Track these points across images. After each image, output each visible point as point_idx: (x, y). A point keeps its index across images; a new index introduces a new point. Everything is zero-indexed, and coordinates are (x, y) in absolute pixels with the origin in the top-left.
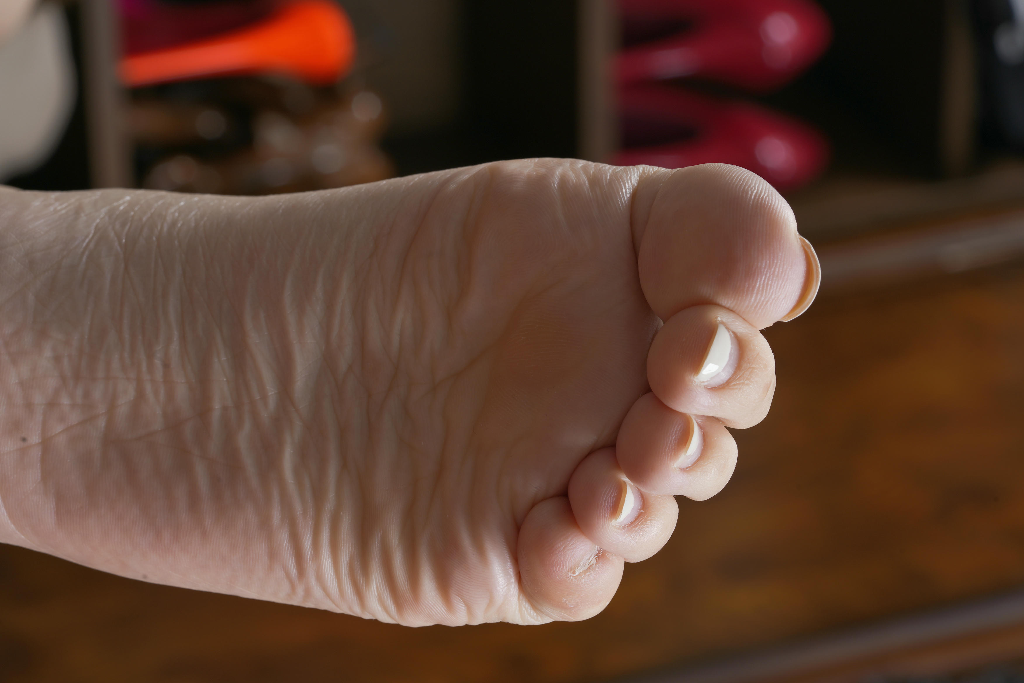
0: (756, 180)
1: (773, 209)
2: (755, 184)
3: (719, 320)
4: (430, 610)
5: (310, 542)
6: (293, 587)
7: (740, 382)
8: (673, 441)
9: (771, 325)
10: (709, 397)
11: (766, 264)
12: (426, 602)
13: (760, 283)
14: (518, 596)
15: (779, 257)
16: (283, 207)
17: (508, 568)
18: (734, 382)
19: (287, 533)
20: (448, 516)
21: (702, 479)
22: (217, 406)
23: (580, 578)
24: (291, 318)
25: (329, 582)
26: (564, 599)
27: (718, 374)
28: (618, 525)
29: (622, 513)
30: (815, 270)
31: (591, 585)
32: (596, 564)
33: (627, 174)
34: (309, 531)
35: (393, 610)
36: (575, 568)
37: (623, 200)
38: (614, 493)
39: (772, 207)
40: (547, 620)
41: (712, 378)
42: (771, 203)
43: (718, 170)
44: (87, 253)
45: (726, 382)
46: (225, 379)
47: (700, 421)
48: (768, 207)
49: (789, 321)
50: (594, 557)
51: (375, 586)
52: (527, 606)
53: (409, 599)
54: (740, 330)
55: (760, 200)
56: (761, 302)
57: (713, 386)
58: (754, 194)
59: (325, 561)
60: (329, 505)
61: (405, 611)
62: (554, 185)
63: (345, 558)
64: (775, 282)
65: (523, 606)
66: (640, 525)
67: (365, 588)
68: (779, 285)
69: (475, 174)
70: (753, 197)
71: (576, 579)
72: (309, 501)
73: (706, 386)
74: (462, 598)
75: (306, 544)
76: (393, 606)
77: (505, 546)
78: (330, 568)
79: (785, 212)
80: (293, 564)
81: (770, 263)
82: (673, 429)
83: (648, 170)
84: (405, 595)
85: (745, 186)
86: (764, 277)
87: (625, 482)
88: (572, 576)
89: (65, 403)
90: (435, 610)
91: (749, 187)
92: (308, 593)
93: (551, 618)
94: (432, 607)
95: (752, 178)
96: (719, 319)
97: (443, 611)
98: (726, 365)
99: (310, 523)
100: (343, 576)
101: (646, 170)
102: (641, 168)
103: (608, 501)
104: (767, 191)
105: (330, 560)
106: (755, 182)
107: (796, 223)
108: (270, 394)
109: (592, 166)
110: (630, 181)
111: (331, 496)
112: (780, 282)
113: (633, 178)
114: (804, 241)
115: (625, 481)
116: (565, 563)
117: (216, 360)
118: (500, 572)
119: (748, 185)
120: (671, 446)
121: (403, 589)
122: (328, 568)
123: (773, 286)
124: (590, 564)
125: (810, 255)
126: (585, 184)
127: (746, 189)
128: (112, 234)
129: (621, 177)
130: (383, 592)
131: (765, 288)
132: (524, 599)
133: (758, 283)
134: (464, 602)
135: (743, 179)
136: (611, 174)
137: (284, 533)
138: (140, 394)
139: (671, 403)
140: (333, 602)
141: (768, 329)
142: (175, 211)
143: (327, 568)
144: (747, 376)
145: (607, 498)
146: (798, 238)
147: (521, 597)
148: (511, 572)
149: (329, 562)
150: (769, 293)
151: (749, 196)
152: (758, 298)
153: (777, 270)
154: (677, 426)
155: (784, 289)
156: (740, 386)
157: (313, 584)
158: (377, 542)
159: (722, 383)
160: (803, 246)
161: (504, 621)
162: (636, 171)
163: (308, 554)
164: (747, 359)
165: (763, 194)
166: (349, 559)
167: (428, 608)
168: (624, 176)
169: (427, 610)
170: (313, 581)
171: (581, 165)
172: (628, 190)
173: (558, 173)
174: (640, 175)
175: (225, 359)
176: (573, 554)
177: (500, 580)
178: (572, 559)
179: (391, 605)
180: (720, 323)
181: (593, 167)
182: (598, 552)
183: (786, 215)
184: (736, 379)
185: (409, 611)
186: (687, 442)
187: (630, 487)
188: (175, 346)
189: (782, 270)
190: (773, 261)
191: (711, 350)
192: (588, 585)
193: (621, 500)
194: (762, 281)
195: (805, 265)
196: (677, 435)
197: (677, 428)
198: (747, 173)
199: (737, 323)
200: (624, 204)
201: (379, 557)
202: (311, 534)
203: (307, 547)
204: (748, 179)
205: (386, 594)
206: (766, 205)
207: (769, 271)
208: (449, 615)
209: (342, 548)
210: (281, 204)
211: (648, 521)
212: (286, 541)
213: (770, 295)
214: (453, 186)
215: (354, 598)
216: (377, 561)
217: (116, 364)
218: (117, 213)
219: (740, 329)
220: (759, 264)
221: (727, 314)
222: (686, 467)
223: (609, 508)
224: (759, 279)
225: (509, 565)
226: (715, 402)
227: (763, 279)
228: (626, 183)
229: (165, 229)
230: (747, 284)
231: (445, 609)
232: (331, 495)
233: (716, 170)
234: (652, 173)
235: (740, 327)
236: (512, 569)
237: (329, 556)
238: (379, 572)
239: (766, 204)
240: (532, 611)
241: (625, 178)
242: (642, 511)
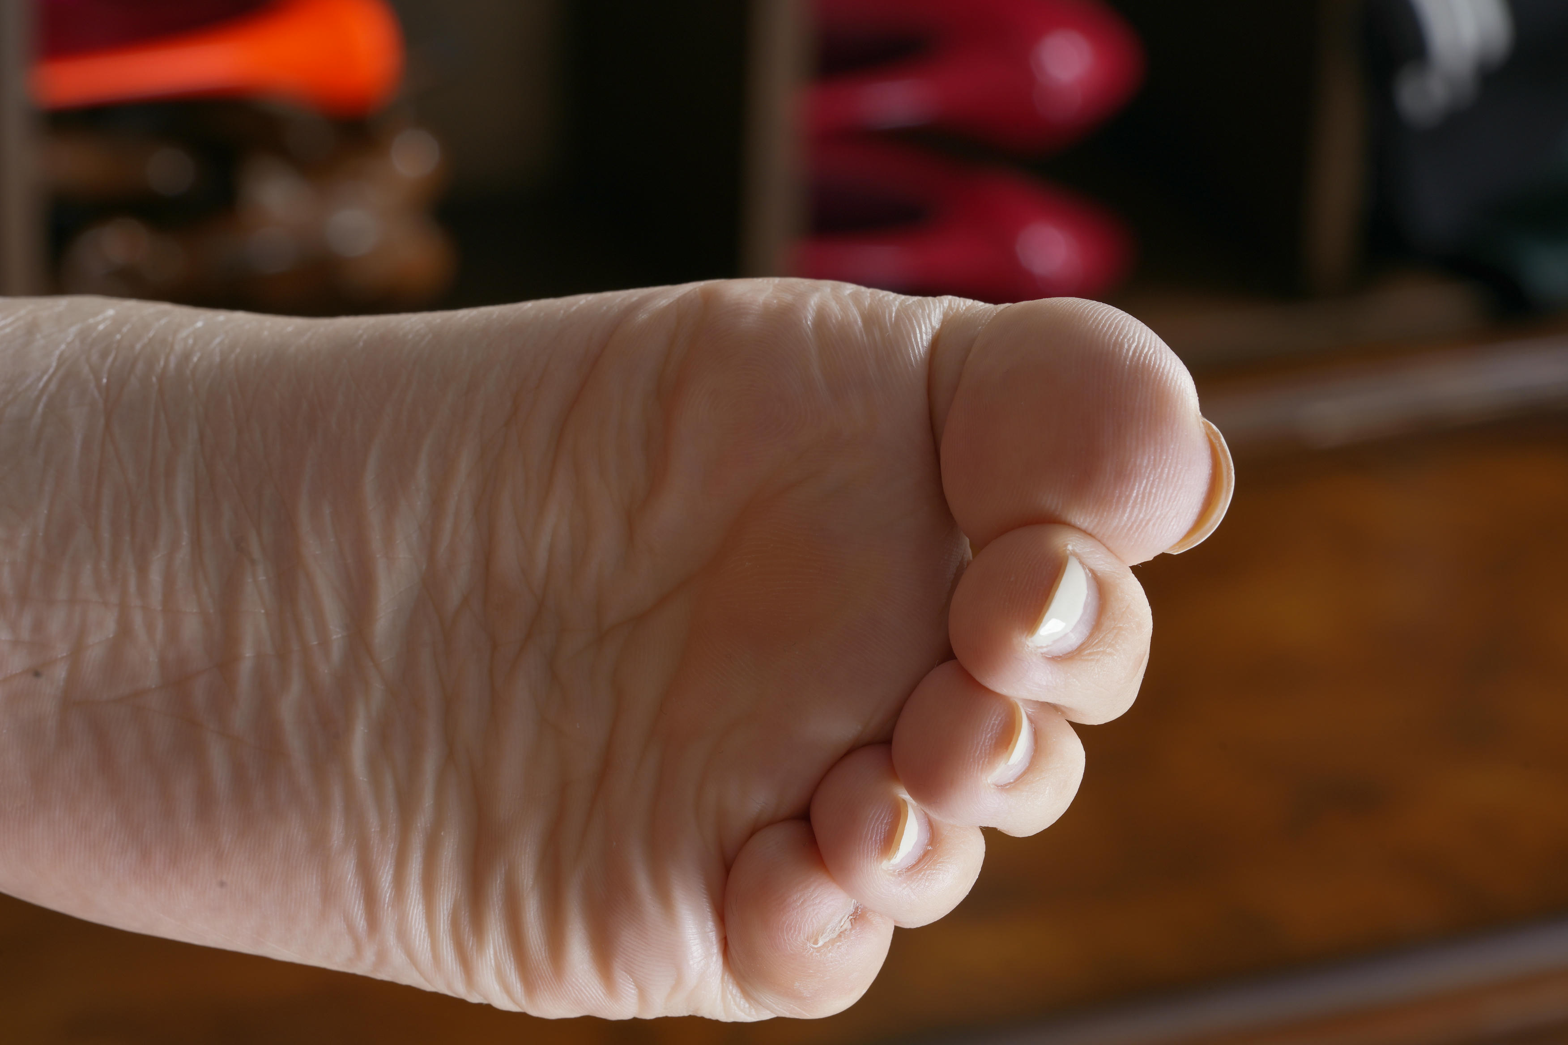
0: (1135, 327)
1: (1162, 373)
2: (1134, 333)
3: (1068, 550)
4: (579, 993)
5: (390, 877)
6: (358, 948)
7: (1099, 650)
8: (987, 741)
9: (1151, 559)
10: (1048, 672)
11: (1149, 461)
12: (574, 980)
13: (1138, 491)
14: (721, 975)
15: (1171, 451)
16: (365, 337)
17: (709, 930)
18: (1090, 649)
19: (353, 862)
20: (615, 844)
21: (1029, 803)
22: (248, 653)
23: (824, 951)
24: (374, 517)
25: (417, 943)
26: (796, 983)
27: (1066, 635)
28: (891, 868)
29: (900, 850)
30: (1225, 474)
31: (841, 962)
32: (851, 930)
33: (924, 310)
34: (390, 859)
35: (520, 991)
36: (819, 936)
37: (917, 351)
38: (887, 818)
39: (1161, 370)
40: (766, 1015)
41: (1055, 642)
42: (1160, 363)
43: (1074, 309)
44: (44, 399)
45: (1077, 649)
46: (263, 611)
47: (1031, 710)
48: (1155, 371)
49: (1179, 553)
50: (848, 918)
51: (492, 952)
52: (734, 991)
53: (547, 974)
54: (1101, 567)
55: (1142, 358)
56: (1138, 521)
57: (1055, 655)
58: (1132, 349)
59: (412, 908)
60: (423, 819)
61: (538, 992)
62: (807, 322)
63: (445, 904)
64: (1162, 490)
65: (728, 992)
66: (927, 869)
67: (475, 954)
68: (1169, 496)
69: (678, 300)
70: (1131, 354)
71: (818, 952)
72: (392, 811)
73: (1044, 653)
74: (632, 976)
75: (383, 880)
76: (519, 985)
77: (705, 896)
78: (421, 920)
79: (1181, 379)
80: (360, 912)
81: (1155, 459)
82: (988, 722)
83: (956, 304)
84: (540, 967)
85: (1117, 335)
86: (1144, 482)
87: (904, 801)
88: (812, 948)
89: (3, 638)
90: (587, 993)
91: (1124, 338)
92: (382, 957)
93: (772, 1012)
94: (582, 988)
95: (1129, 323)
96: (1070, 547)
97: (599, 995)
98: (1079, 622)
99: (392, 847)
100: (441, 934)
101: (954, 304)
102: (947, 301)
103: (877, 830)
104: (1153, 345)
105: (421, 907)
106: (1134, 329)
107: (1198, 398)
108: (335, 637)
109: (867, 293)
110: (929, 320)
111: (427, 805)
112: (1170, 491)
113: (933, 315)
114: (1210, 427)
115: (906, 800)
116: (803, 926)
117: (250, 580)
118: (695, 936)
119: (1123, 334)
120: (984, 748)
121: (537, 958)
122: (418, 920)
123: (1158, 497)
124: (841, 931)
125: (1219, 449)
126: (856, 322)
127: (1120, 340)
128: (86, 370)
129: (915, 314)
130: (504, 961)
131: (1146, 500)
132: (731, 981)
133: (1135, 491)
134: (634, 981)
135: (1115, 324)
136: (898, 309)
137: (348, 862)
138: (124, 630)
139: (988, 679)
140: (422, 974)
141: (1145, 565)
142: (188, 337)
143: (416, 919)
144: (1110, 641)
145: (876, 825)
146: (1200, 421)
147: (726, 977)
148: (713, 936)
149: (418, 911)
150: (1152, 507)
151: (1125, 351)
152: (1135, 515)
153: (1166, 470)
154: (995, 717)
155: (1176, 502)
156: (1099, 656)
157: (392, 944)
158: (498, 882)
159: (1070, 650)
160: (1208, 435)
161: (696, 1014)
162: (938, 305)
163: (386, 896)
164: (1111, 614)
165: (1146, 349)
166: (452, 906)
167: (577, 990)
168: (919, 312)
169: (575, 993)
170: (391, 939)
171: (848, 292)
172: (924, 335)
173: (812, 303)
174: (945, 310)
175: (264, 578)
176: (815, 913)
177: (694, 948)
178: (814, 921)
179: (516, 983)
180: (1071, 554)
181: (869, 295)
182: (854, 910)
183: (1182, 385)
184: (1093, 644)
185: (545, 993)
186: (1009, 743)
187: (912, 808)
188: (183, 554)
189: (1175, 471)
190: (1161, 456)
191: (1055, 596)
192: (836, 963)
193: (898, 830)
194: (1142, 489)
195: (1211, 465)
196: (994, 731)
197: (995, 720)
198: (1120, 315)
199: (1098, 556)
200: (918, 357)
201: (500, 905)
202: (392, 865)
203: (385, 885)
204: (1123, 325)
205: (510, 965)
206: (1151, 367)
207: (1153, 472)
208: (609, 1003)
209: (442, 889)
210: (360, 332)
211: (938, 863)
212: (350, 874)
213: (1154, 510)
214: (643, 317)
215: (456, 968)
216: (498, 912)
217: (86, 579)
218: (94, 335)
219: (1102, 564)
220: (1138, 462)
221: (1082, 541)
222: (1004, 783)
223: (879, 841)
224: (1137, 484)
225: (710, 926)
226: (1058, 680)
227: (1143, 485)
228: (922, 323)
229: (172, 365)
230: (1117, 491)
231: (603, 993)
232: (427, 801)
233: (1071, 309)
234: (964, 308)
235: (1102, 563)
236: (714, 932)
237: (419, 900)
238: (499, 929)
239: (1152, 365)
240: (742, 1000)
241: (920, 316)
242: (930, 848)
